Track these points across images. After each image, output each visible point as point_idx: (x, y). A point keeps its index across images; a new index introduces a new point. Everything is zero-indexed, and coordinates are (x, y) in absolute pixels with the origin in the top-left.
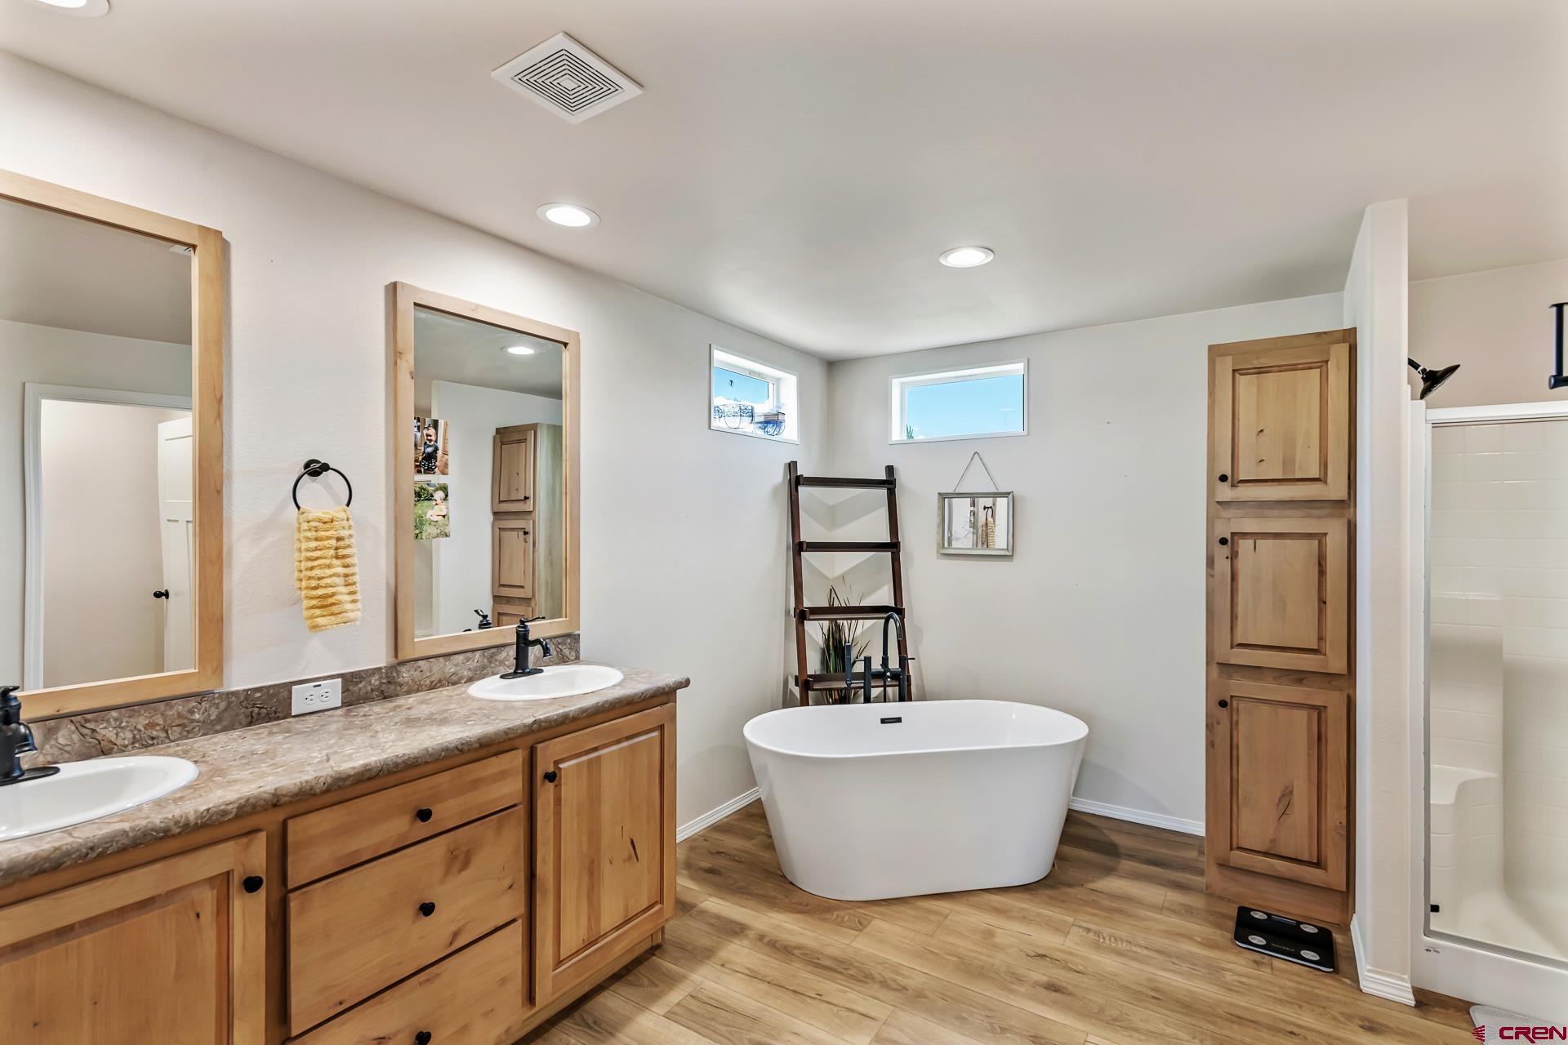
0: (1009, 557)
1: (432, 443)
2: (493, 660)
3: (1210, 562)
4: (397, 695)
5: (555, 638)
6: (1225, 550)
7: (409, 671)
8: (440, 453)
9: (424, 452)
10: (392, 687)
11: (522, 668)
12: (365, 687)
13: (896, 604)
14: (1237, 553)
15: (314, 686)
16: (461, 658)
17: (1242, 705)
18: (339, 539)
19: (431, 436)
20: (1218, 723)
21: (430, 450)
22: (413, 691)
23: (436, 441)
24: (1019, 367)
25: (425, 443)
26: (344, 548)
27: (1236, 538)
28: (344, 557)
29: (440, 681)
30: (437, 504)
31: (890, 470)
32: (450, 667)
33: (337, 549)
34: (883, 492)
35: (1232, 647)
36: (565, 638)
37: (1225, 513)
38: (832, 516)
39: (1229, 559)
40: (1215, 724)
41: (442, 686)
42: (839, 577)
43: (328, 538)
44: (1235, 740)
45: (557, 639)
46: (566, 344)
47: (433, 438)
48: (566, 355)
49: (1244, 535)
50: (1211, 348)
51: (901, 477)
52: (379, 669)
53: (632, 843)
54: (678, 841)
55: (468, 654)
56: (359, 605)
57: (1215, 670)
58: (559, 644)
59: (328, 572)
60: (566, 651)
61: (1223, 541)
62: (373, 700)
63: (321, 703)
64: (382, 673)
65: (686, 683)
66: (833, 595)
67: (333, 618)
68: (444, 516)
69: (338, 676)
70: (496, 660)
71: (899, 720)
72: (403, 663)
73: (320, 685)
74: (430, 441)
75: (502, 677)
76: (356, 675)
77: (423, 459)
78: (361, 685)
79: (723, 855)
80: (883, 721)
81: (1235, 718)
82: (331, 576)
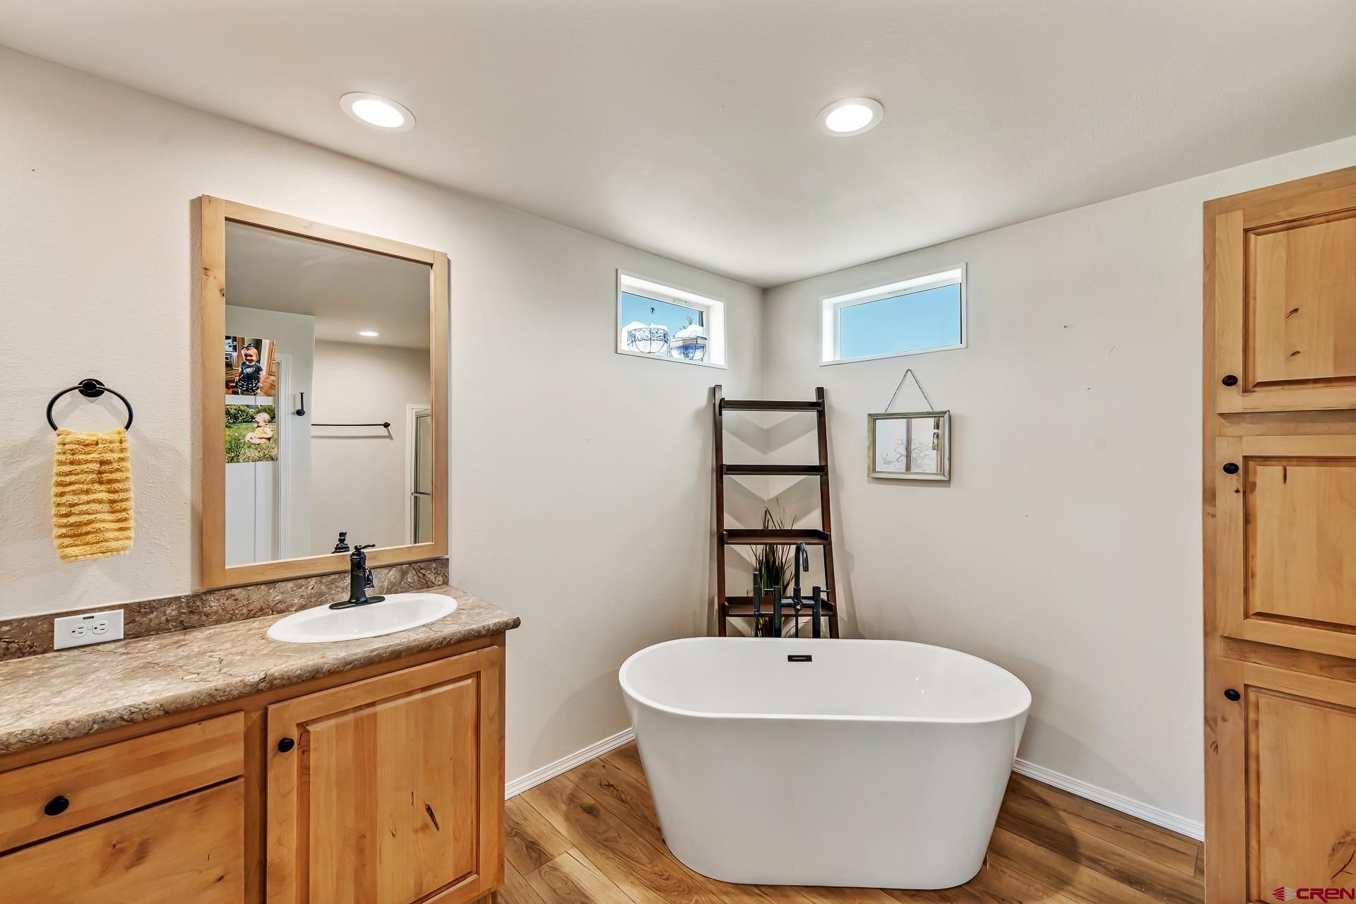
0: (947, 482)
1: (253, 363)
2: (333, 586)
3: (1210, 496)
4: (203, 625)
5: (416, 562)
6: (1234, 481)
7: (218, 600)
8: (263, 374)
9: (242, 372)
10: (196, 617)
11: (357, 598)
12: (156, 617)
13: (823, 530)
14: (1254, 485)
15: (84, 618)
16: (290, 585)
17: (1264, 700)
18: (102, 463)
19: (251, 356)
20: (1224, 719)
21: (249, 370)
22: (224, 620)
23: (259, 361)
24: (956, 275)
25: (244, 364)
26: (111, 472)
27: (1251, 463)
28: (110, 482)
29: (261, 610)
30: (258, 426)
31: (820, 392)
32: (275, 595)
33: (100, 473)
34: (812, 415)
35: (1246, 616)
36: (429, 563)
37: (1231, 429)
38: (767, 439)
39: (1241, 493)
40: (1219, 720)
41: (264, 614)
42: (773, 499)
43: (87, 462)
44: (1253, 748)
45: (419, 564)
46: (431, 265)
47: (254, 358)
48: (434, 277)
49: (1265, 460)
50: (1207, 205)
51: (834, 400)
52: (178, 599)
53: (429, 809)
54: (506, 798)
55: (300, 581)
56: (131, 533)
57: (1219, 647)
58: (421, 569)
59: (85, 498)
60: (431, 577)
61: (1231, 469)
62: (169, 630)
63: (93, 635)
64: (181, 602)
65: (516, 624)
66: (768, 516)
67: (87, 548)
68: (269, 439)
69: (120, 607)
70: (337, 587)
71: (808, 658)
72: (211, 592)
73: (93, 617)
74: (251, 361)
75: (331, 607)
76: (146, 605)
77: (240, 380)
78: (152, 616)
79: (612, 788)
80: (791, 658)
81: (1252, 716)
82: (88, 502)
